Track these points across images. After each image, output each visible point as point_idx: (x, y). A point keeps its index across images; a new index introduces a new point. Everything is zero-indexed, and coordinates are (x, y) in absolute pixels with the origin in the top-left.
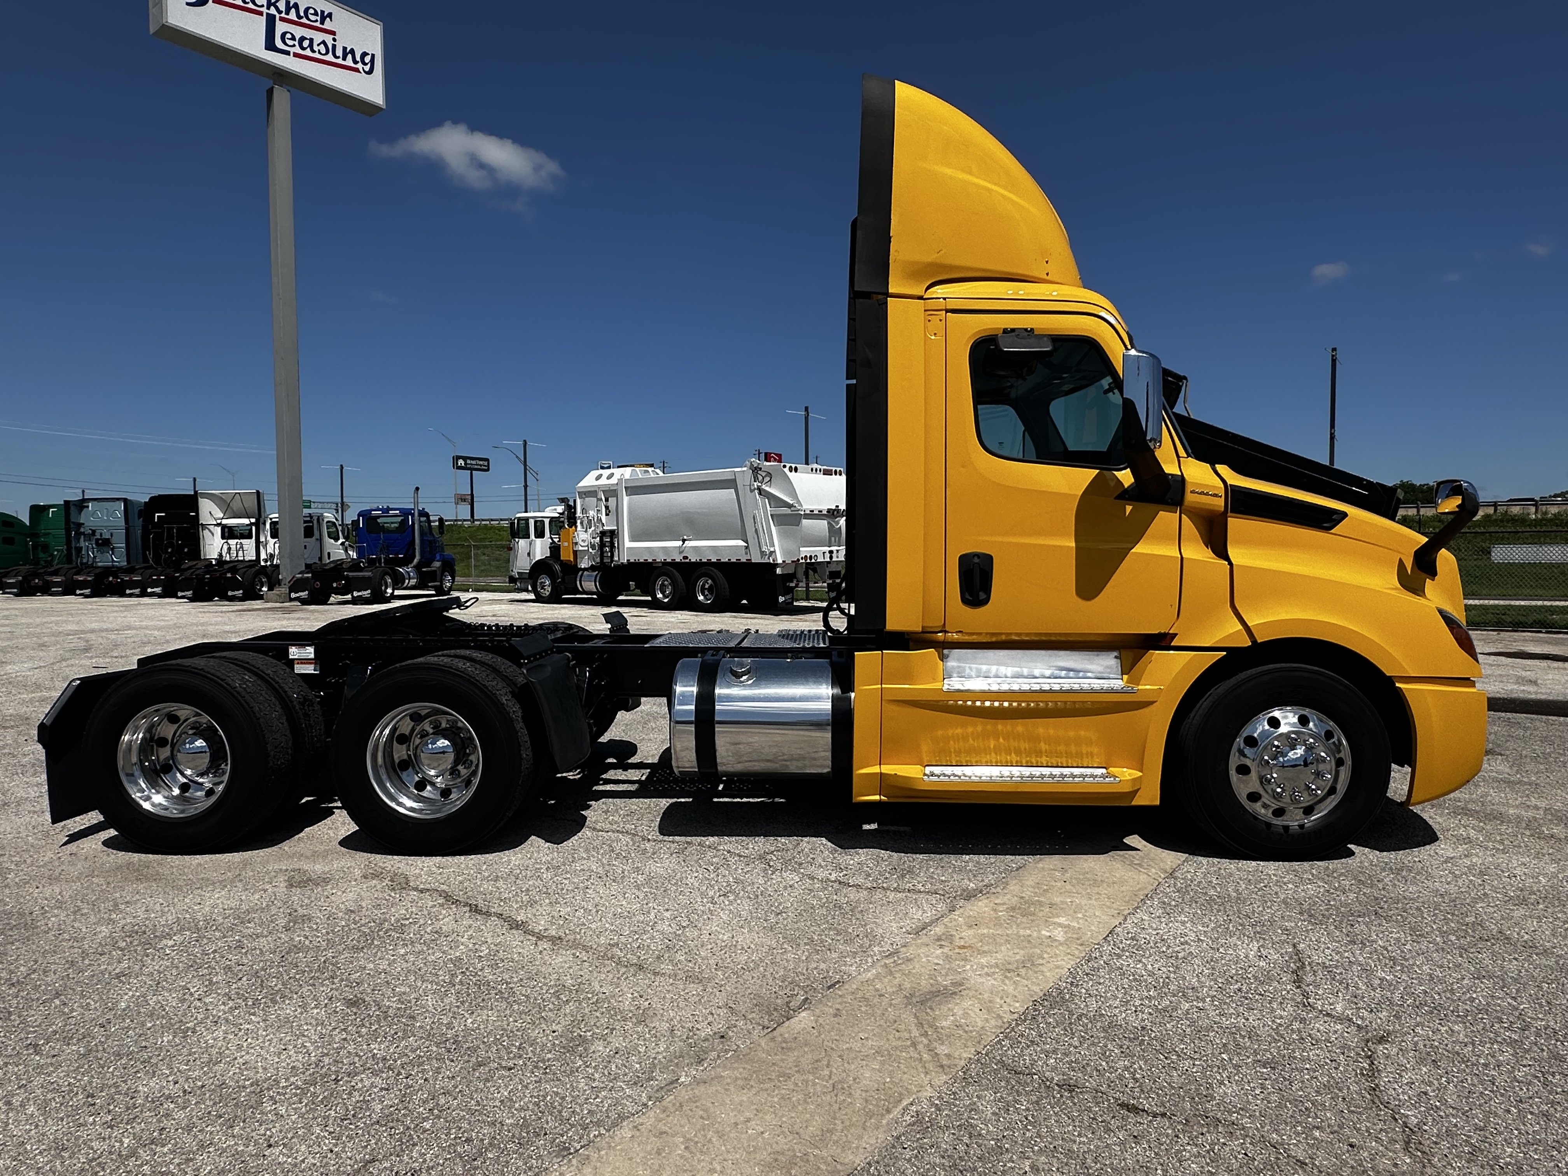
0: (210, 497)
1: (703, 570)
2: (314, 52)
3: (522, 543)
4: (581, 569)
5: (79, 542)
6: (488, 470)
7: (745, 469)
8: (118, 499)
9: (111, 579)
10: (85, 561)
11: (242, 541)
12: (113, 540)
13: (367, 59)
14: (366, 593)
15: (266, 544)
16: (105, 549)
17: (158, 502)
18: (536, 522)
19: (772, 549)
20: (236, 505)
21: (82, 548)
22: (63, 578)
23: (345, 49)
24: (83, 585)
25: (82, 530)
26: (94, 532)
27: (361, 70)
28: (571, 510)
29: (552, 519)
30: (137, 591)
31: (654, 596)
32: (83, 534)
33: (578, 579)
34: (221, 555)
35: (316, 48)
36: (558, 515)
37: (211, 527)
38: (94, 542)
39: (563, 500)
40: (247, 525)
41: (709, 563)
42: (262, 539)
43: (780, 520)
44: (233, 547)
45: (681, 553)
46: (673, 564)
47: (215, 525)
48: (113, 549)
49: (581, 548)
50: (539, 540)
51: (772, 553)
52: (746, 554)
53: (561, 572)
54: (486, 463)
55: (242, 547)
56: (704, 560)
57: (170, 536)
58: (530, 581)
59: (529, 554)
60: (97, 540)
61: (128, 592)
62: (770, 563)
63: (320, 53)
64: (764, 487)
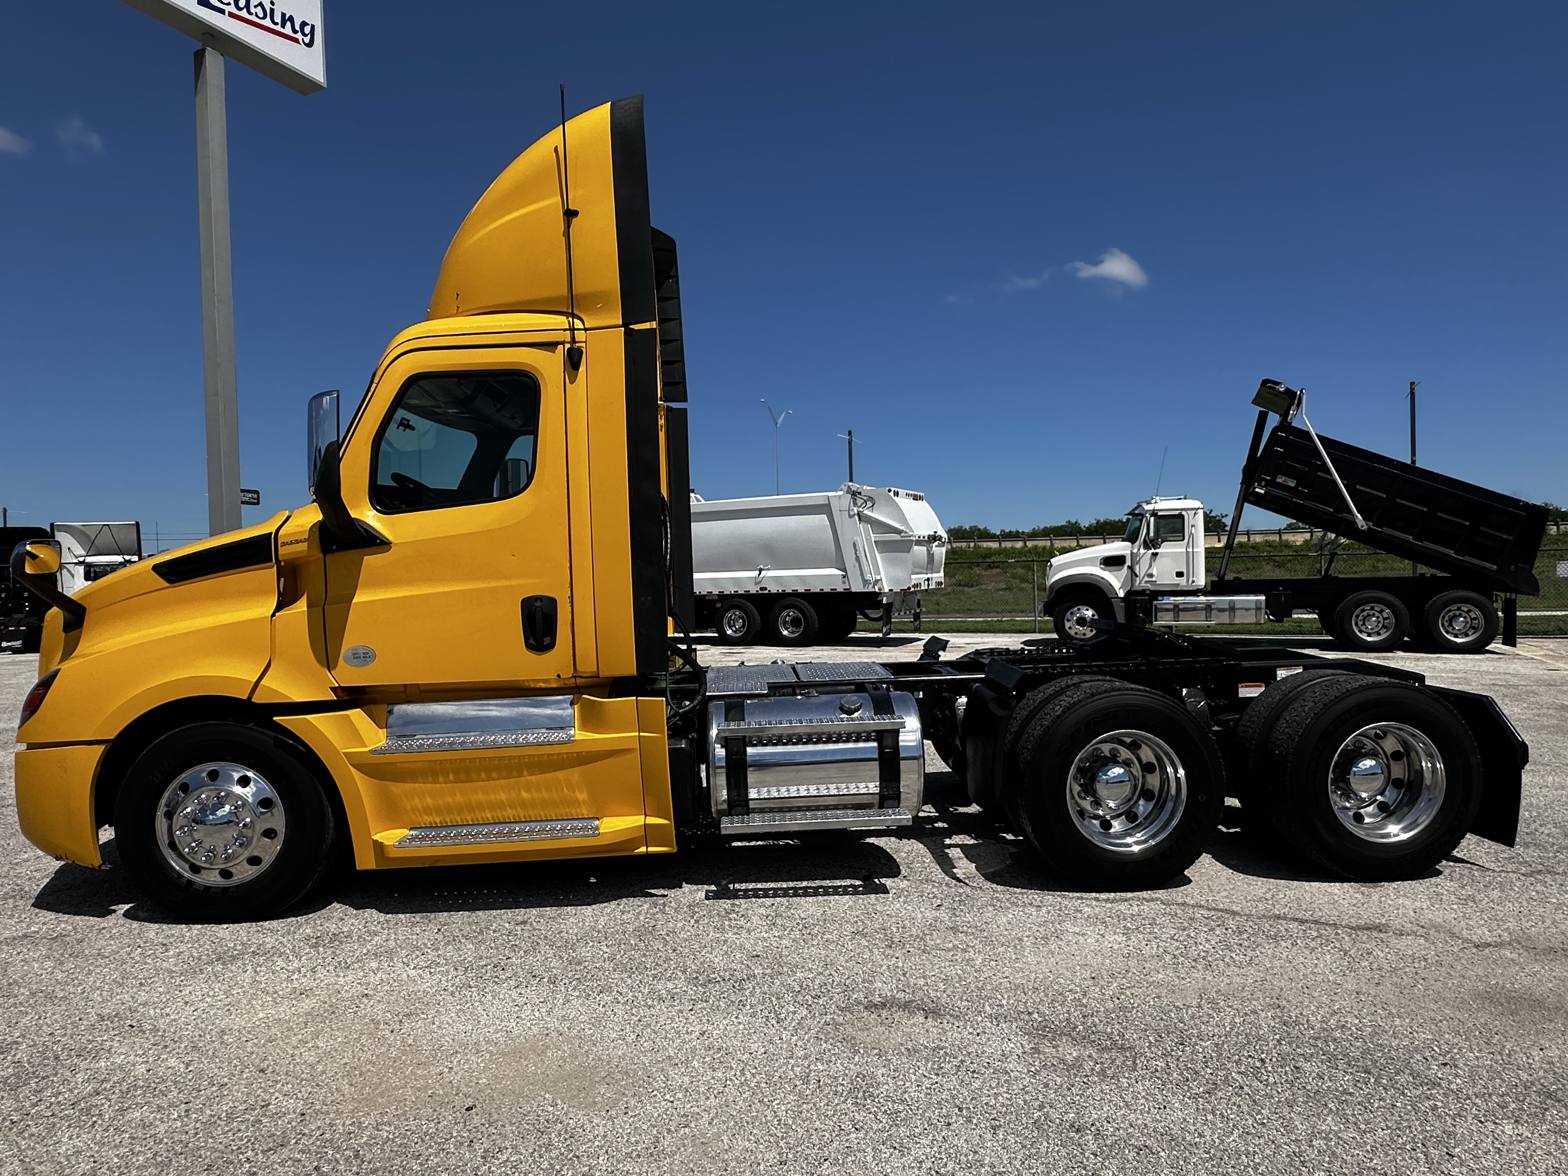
0: (70, 530)
1: (788, 601)
2: (251, 14)
6: (258, 503)
7: (840, 493)
13: (307, 30)
19: (878, 578)
20: (105, 539)
23: (283, 15)
27: (301, 41)
31: (722, 632)
35: (253, 10)
37: (69, 567)
41: (795, 594)
43: (885, 547)
45: (756, 584)
46: (747, 596)
47: (75, 564)
51: (877, 581)
52: (844, 583)
54: (255, 496)
56: (789, 591)
62: (875, 592)
63: (257, 15)
64: (866, 512)
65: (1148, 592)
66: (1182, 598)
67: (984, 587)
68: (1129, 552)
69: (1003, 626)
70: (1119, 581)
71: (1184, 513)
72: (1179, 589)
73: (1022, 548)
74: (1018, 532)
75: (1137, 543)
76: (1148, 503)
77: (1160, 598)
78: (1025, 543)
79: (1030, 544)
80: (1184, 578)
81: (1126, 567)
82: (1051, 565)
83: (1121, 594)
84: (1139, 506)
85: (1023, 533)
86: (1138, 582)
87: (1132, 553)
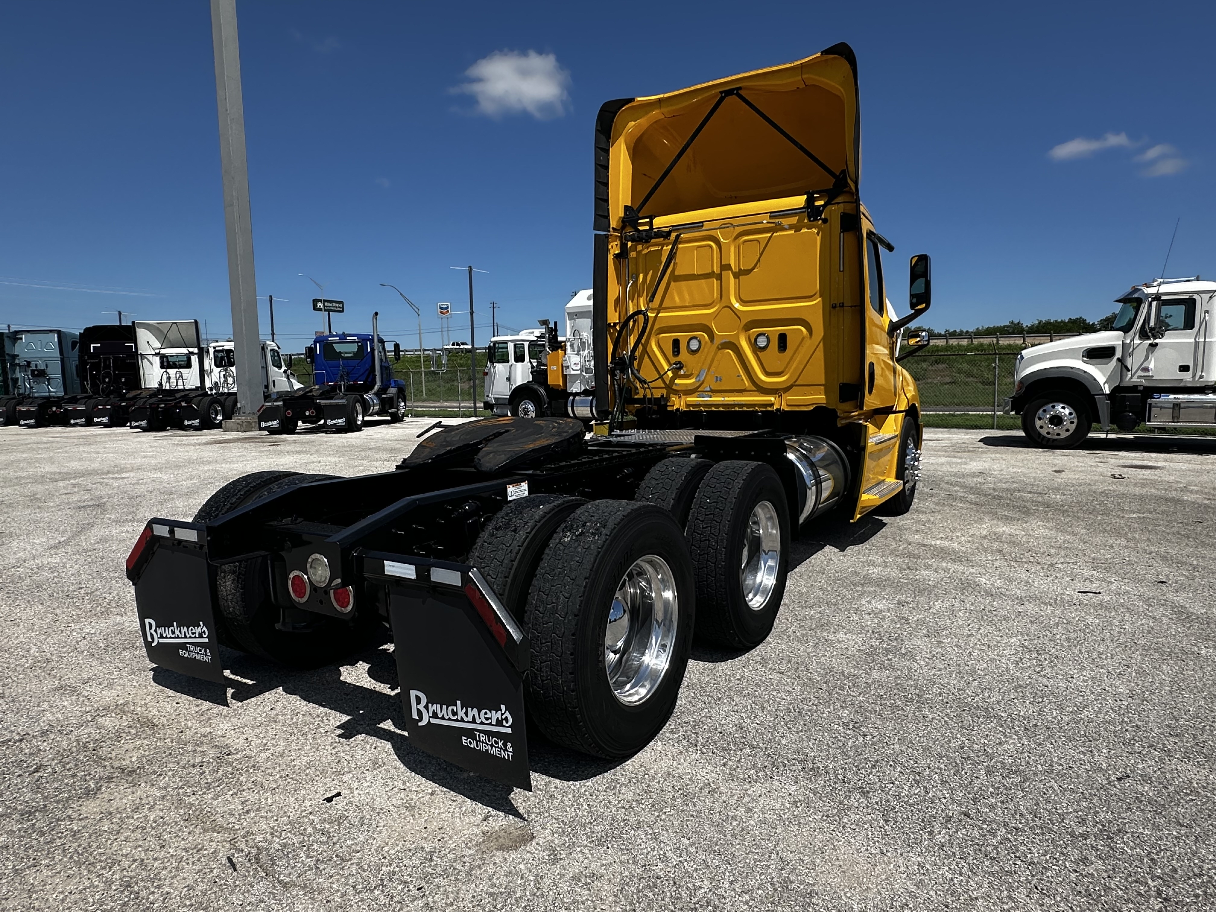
0: (147, 327)
3: (500, 368)
4: (572, 394)
5: (14, 372)
8: (51, 331)
9: (54, 409)
10: (21, 391)
11: (181, 370)
12: (49, 371)
14: (341, 421)
15: (211, 372)
16: (41, 379)
17: (92, 334)
18: (515, 346)
20: (173, 335)
21: (18, 379)
22: (4, 408)
24: (27, 415)
25: (17, 361)
26: (29, 363)
28: (553, 333)
29: (532, 344)
30: (82, 421)
32: (19, 365)
33: (569, 405)
34: (160, 384)
36: (536, 339)
37: (150, 357)
38: (30, 373)
39: (545, 323)
40: (186, 354)
42: (207, 367)
44: (173, 377)
47: (153, 355)
48: (48, 380)
49: (573, 372)
50: (519, 364)
53: (548, 396)
55: (181, 376)
57: (107, 367)
58: (509, 407)
59: (509, 379)
60: (33, 371)
61: (72, 421)
65: (1141, 388)
66: (1186, 396)
67: (930, 380)
68: (1121, 343)
69: (955, 421)
70: (1105, 376)
71: (1196, 296)
72: (1182, 385)
73: (968, 345)
74: (962, 331)
75: (1132, 332)
76: (1149, 286)
77: (1156, 395)
78: (972, 341)
79: (976, 342)
80: (1190, 373)
81: (1115, 359)
82: (1022, 357)
83: (1107, 390)
84: (1136, 290)
85: (967, 332)
86: (1129, 376)
87: (1123, 344)
